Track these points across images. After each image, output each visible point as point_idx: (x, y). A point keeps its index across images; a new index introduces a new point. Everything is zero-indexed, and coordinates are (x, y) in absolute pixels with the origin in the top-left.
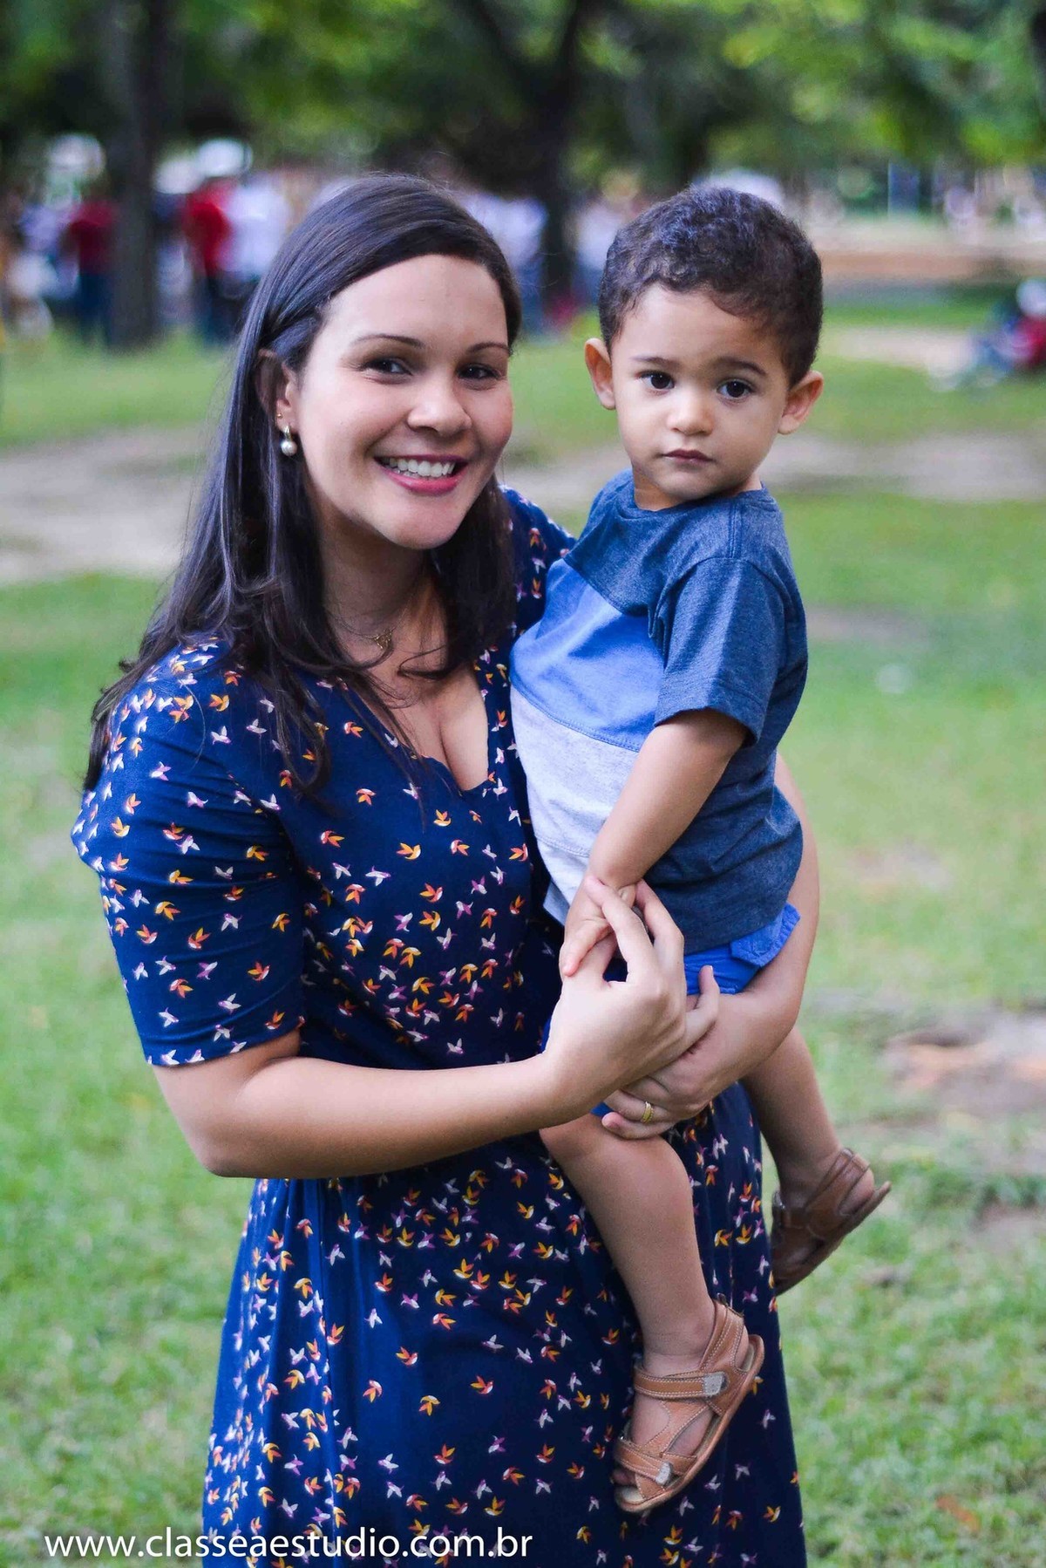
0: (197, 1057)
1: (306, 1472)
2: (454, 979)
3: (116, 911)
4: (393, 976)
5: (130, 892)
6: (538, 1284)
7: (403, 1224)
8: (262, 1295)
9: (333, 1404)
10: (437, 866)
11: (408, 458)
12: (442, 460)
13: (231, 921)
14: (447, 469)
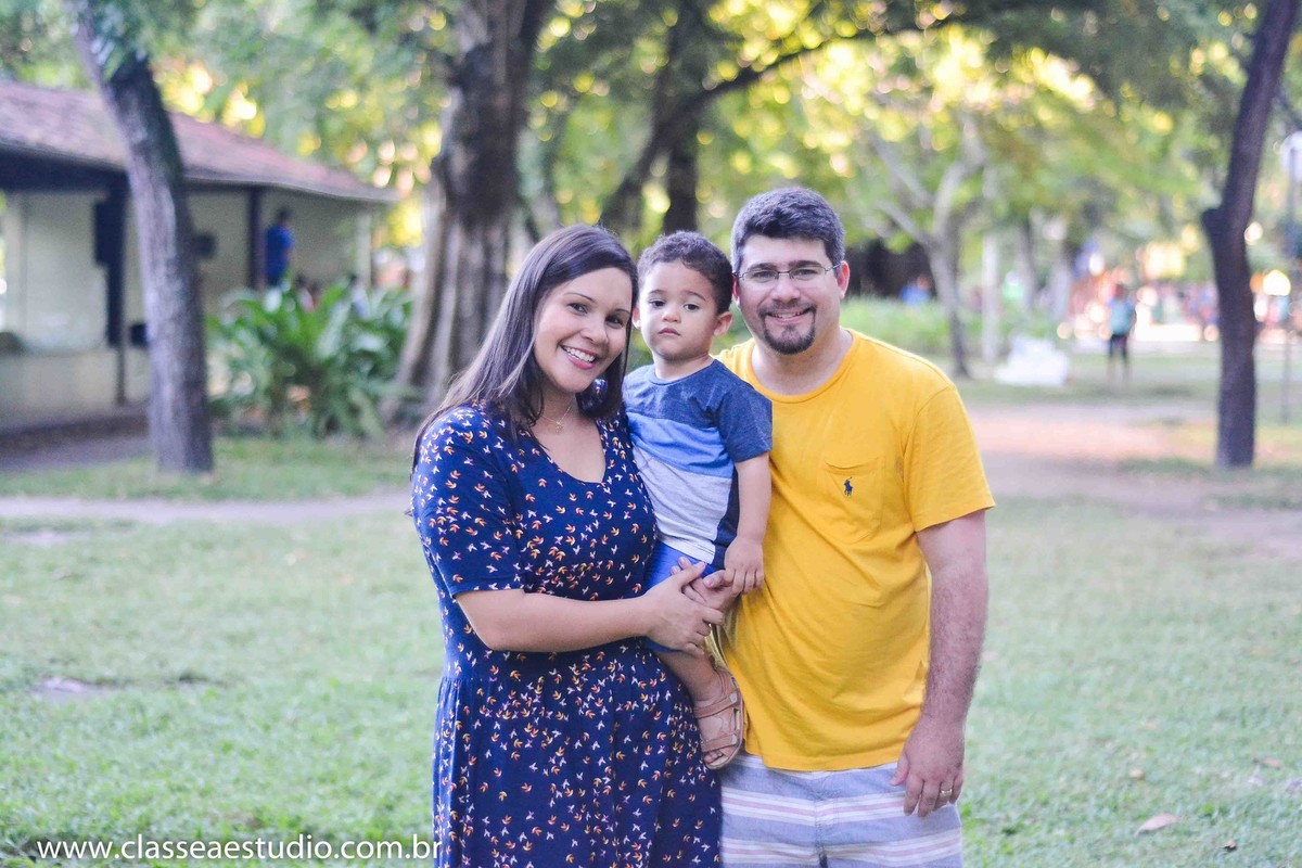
2: (576, 569)
4: (551, 565)
11: (576, 349)
14: (591, 359)
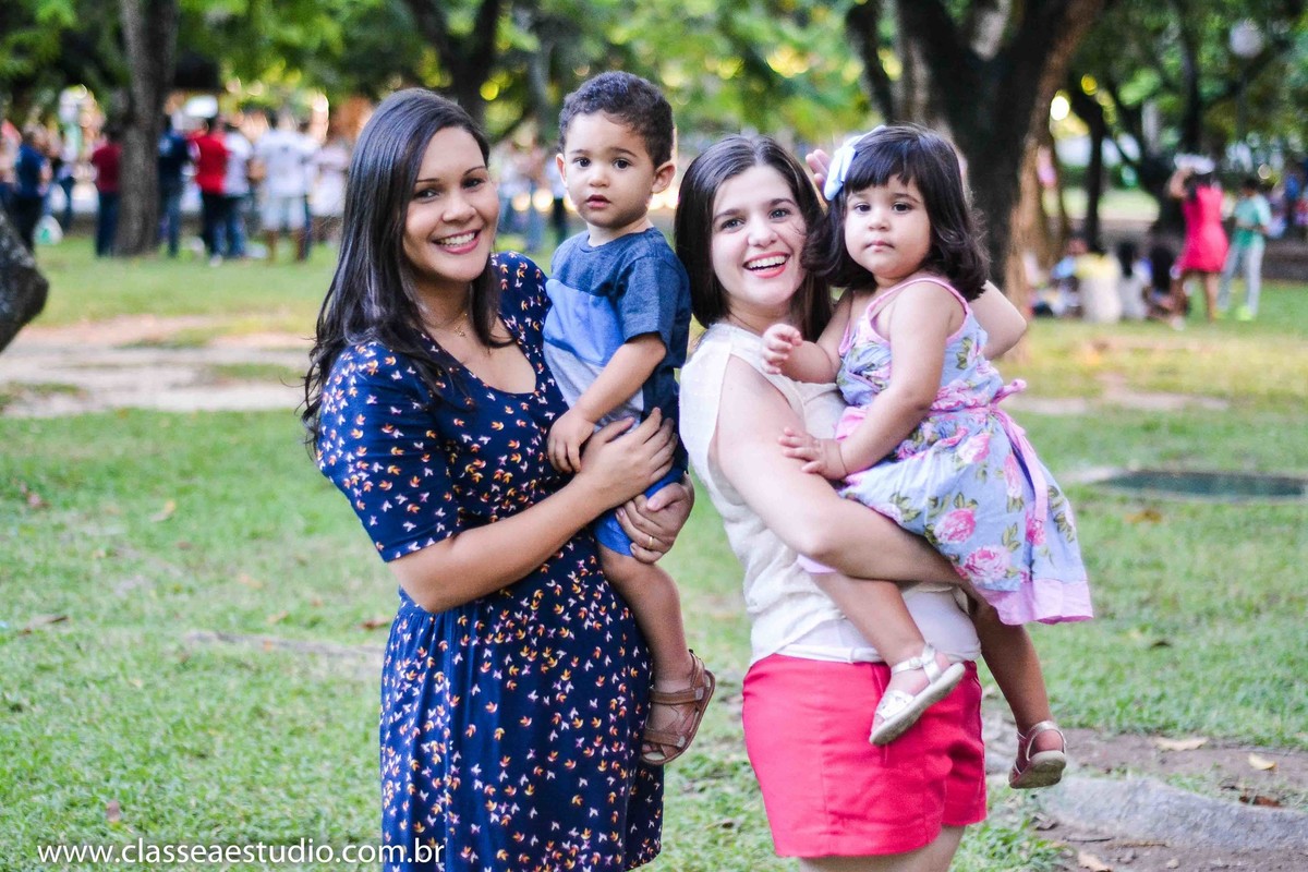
0: (431, 542)
1: (433, 776)
2: (527, 488)
3: (364, 479)
4: (498, 489)
5: (371, 465)
6: (561, 654)
7: (500, 631)
8: (409, 682)
9: (450, 739)
10: (512, 431)
11: (449, 237)
12: (468, 233)
13: (428, 472)
14: (471, 237)
